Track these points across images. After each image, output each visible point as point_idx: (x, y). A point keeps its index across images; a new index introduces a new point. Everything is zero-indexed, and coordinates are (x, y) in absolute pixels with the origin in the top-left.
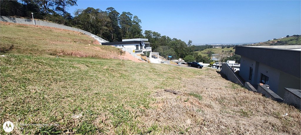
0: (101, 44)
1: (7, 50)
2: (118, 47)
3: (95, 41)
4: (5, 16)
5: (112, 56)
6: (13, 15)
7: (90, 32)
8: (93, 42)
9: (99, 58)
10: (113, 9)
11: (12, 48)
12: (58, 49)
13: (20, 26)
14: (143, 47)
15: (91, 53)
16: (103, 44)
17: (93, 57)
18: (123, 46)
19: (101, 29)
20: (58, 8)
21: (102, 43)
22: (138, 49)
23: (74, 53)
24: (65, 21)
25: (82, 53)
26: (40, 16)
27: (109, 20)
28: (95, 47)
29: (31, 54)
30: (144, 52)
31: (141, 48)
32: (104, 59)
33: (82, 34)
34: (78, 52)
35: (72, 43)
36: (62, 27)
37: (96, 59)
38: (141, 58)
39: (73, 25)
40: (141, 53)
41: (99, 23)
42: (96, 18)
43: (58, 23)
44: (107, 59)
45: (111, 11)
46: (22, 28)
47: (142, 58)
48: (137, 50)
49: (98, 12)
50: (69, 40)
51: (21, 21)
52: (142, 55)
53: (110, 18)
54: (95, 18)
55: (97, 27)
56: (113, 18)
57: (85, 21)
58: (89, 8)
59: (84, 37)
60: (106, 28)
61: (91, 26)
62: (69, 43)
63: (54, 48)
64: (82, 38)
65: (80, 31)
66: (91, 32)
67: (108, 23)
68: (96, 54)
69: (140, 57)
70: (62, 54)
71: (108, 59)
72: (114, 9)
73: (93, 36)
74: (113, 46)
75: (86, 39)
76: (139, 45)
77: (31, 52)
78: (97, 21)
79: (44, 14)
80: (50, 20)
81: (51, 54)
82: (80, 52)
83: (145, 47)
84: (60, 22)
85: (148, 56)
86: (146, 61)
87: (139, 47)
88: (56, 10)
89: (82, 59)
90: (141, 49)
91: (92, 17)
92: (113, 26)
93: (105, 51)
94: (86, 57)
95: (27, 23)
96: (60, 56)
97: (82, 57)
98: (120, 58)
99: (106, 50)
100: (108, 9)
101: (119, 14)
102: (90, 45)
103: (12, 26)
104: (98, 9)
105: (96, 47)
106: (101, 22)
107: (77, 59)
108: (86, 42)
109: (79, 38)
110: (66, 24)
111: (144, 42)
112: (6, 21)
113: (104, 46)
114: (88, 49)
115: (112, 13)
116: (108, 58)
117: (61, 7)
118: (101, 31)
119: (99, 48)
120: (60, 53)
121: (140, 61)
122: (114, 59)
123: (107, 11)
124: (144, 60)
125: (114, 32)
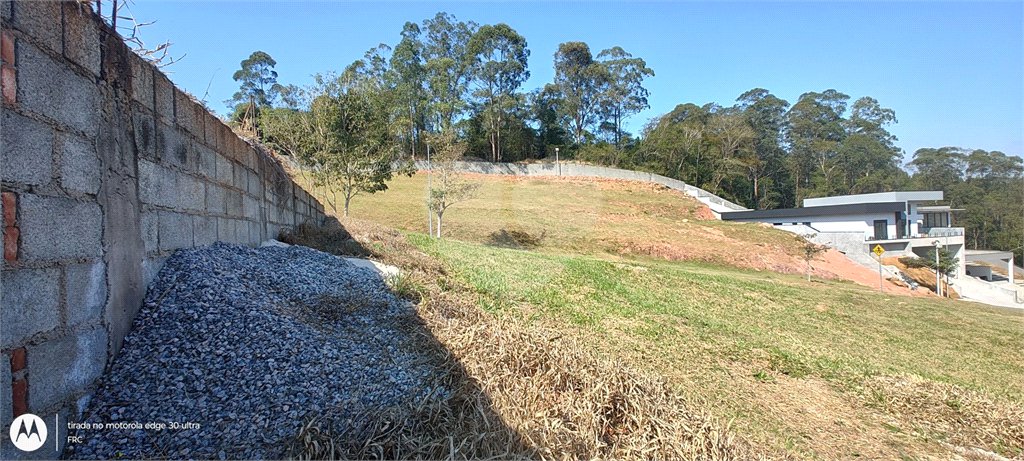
0: (719, 217)
1: (537, 240)
2: (787, 227)
3: (702, 206)
4: (511, 161)
5: (769, 260)
6: (523, 159)
7: (682, 180)
8: (694, 211)
9: (725, 266)
10: (765, 94)
11: (543, 235)
12: (618, 236)
13: (539, 182)
14: (914, 228)
15: (700, 249)
16: (726, 217)
17: (705, 262)
18: (808, 224)
19: (716, 167)
20: (605, 126)
21: (723, 214)
22: (886, 238)
23: (655, 248)
24: (618, 156)
25: (675, 247)
26: (570, 152)
27: (748, 133)
28: (704, 228)
29: (574, 248)
30: (915, 250)
31: (901, 233)
32: (741, 270)
33: (663, 188)
34: (666, 245)
35: (641, 219)
36: (614, 173)
37: (715, 268)
38: (900, 277)
39: (637, 164)
40: (900, 254)
41: (713, 150)
42: (703, 135)
43: (604, 163)
44: (750, 271)
45: (752, 103)
46: (542, 186)
47: (905, 277)
48: (877, 237)
49: (709, 115)
50: (634, 210)
51: (536, 169)
52: (907, 263)
53: (751, 124)
54: (700, 136)
55: (703, 161)
56: (760, 124)
57: (670, 150)
58: (681, 105)
59: (669, 198)
60: (736, 161)
61: (686, 159)
62: (636, 219)
63: (609, 233)
64: (663, 201)
65: (656, 179)
66: (686, 178)
67: (744, 142)
68: (715, 253)
69: (893, 271)
70: (628, 250)
71: (754, 271)
72: (767, 91)
73: (692, 191)
74: (766, 224)
75: (674, 202)
76: (891, 218)
77: (575, 245)
78: (705, 143)
79: (575, 147)
80: (588, 160)
81: (608, 251)
82: (669, 246)
83: (924, 229)
84: (606, 161)
85: (945, 270)
86: (933, 289)
87: (892, 230)
88: (600, 131)
89: (675, 268)
90: (899, 237)
91: (693, 134)
92: (761, 149)
93: (739, 243)
94: (686, 260)
95: (548, 173)
96: (625, 255)
97: (675, 260)
98: (799, 269)
99: (743, 239)
100: (743, 97)
101: (785, 104)
102: (685, 220)
103: (524, 184)
104: (707, 107)
105: (708, 229)
106: (718, 144)
107: (664, 265)
108: (672, 212)
109: (655, 201)
110: (622, 165)
111: (918, 205)
112: (514, 173)
113: (734, 225)
114: (688, 234)
115: (758, 107)
116: (755, 265)
117: (611, 120)
118: (718, 175)
119: (717, 232)
120: (625, 247)
121: (896, 291)
122: (776, 272)
123: (740, 103)
124: (921, 285)
125: (762, 173)
